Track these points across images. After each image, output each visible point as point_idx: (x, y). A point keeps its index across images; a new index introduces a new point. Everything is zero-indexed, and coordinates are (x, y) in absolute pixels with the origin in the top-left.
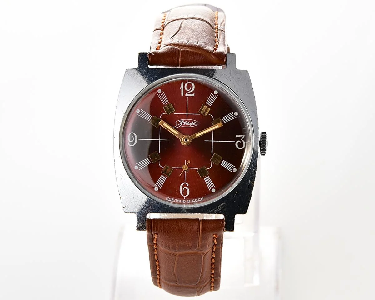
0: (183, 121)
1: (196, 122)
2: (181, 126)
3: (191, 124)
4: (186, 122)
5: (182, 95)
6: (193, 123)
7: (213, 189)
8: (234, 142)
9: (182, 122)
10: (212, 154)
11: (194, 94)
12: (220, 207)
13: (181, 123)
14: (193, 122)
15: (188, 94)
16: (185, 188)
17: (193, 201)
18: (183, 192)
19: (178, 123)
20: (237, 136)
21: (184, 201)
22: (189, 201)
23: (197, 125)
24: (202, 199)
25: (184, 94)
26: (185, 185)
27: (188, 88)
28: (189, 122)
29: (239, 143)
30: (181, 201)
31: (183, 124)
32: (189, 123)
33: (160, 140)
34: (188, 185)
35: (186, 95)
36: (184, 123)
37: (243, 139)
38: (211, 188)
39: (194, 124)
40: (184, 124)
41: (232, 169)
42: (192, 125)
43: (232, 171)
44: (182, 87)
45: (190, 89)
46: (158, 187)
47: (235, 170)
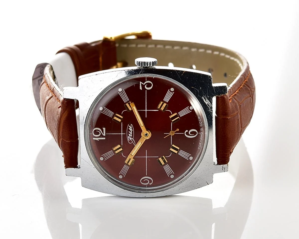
0: (129, 137)
1: (129, 126)
2: (133, 139)
3: (131, 130)
4: (129, 134)
5: (104, 138)
6: (130, 128)
7: (190, 108)
8: (146, 91)
9: (130, 138)
10: (158, 110)
12: (206, 101)
13: (131, 139)
14: (129, 128)
15: (103, 133)
16: (189, 134)
17: (201, 125)
18: (193, 135)
19: (130, 141)
20: (141, 88)
21: (201, 133)
22: (202, 129)
23: (131, 124)
24: (200, 118)
25: (103, 137)
26: (187, 133)
27: (98, 134)
28: (129, 132)
29: (147, 86)
30: (201, 137)
31: (131, 137)
32: (130, 132)
33: (146, 157)
34: (187, 131)
35: (104, 135)
36: (130, 136)
37: (144, 83)
39: (131, 127)
40: (131, 136)
41: (172, 92)
42: (132, 129)
43: (173, 92)
44: (97, 139)
45: (99, 131)
46: (189, 157)
47: (172, 89)
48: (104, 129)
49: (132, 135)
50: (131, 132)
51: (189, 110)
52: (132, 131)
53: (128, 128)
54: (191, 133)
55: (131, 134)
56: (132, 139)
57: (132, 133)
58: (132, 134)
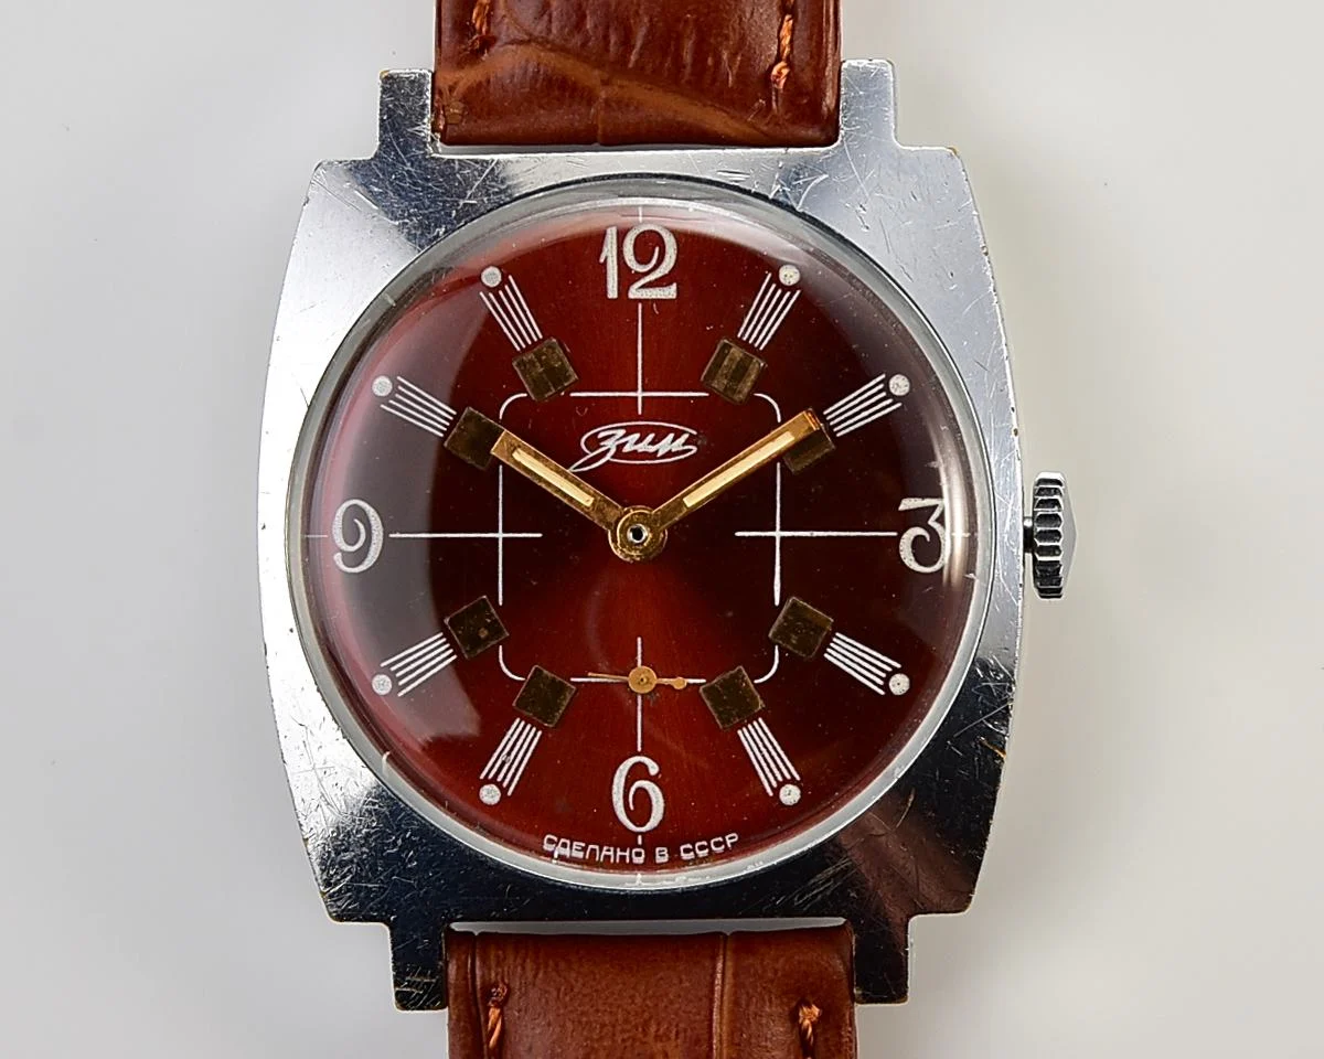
0: (622, 432)
1: (686, 436)
2: (608, 457)
3: (665, 445)
4: (637, 436)
5: (613, 293)
6: (673, 441)
7: (790, 787)
8: (895, 534)
9: (615, 440)
10: (777, 603)
11: (674, 287)
12: (828, 880)
13: (611, 445)
14: (671, 436)
15: (643, 286)
16: (638, 784)
17: (687, 851)
18: (632, 807)
19: (594, 442)
20: (907, 504)
21: (638, 854)
22: (662, 855)
23: (695, 449)
24: (729, 842)
25: (624, 284)
26: (638, 772)
27: (642, 258)
28: (651, 436)
29: (917, 540)
30: (619, 853)
31: (620, 447)
32: (653, 443)
33: (500, 535)
34: (654, 769)
35: (635, 292)
36: (624, 444)
37: (937, 520)
38: (775, 784)
39: (678, 445)
40: (627, 449)
41: (886, 680)
42: (669, 454)
43: (885, 687)
44: (609, 252)
45: (654, 261)
46: (499, 785)
47: (900, 684)
48: (670, 292)
49: (634, 455)
50: (652, 449)
51: (780, 779)
52: (654, 455)
53: (671, 430)
54: (642, 792)
55: (641, 448)
56: (608, 450)
57: (646, 455)
58: (635, 451)
